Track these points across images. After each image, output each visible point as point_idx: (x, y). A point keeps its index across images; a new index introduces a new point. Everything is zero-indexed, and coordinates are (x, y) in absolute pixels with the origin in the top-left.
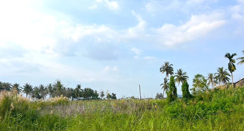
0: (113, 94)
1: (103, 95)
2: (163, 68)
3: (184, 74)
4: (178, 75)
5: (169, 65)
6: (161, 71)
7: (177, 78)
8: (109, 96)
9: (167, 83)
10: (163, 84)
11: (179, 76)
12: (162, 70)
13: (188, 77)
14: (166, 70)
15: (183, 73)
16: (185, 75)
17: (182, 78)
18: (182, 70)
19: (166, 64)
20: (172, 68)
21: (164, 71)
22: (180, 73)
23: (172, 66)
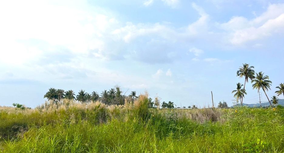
0: (170, 102)
1: (157, 104)
2: (241, 71)
3: (266, 78)
4: (257, 79)
5: (248, 67)
6: (239, 75)
7: (256, 84)
8: (164, 105)
9: (241, 89)
10: (235, 91)
11: (259, 80)
12: (239, 73)
13: (271, 82)
14: (245, 73)
15: (264, 76)
16: (267, 80)
17: (262, 83)
18: (262, 73)
19: (245, 66)
20: (253, 71)
21: (243, 74)
22: (260, 76)
23: (252, 69)
